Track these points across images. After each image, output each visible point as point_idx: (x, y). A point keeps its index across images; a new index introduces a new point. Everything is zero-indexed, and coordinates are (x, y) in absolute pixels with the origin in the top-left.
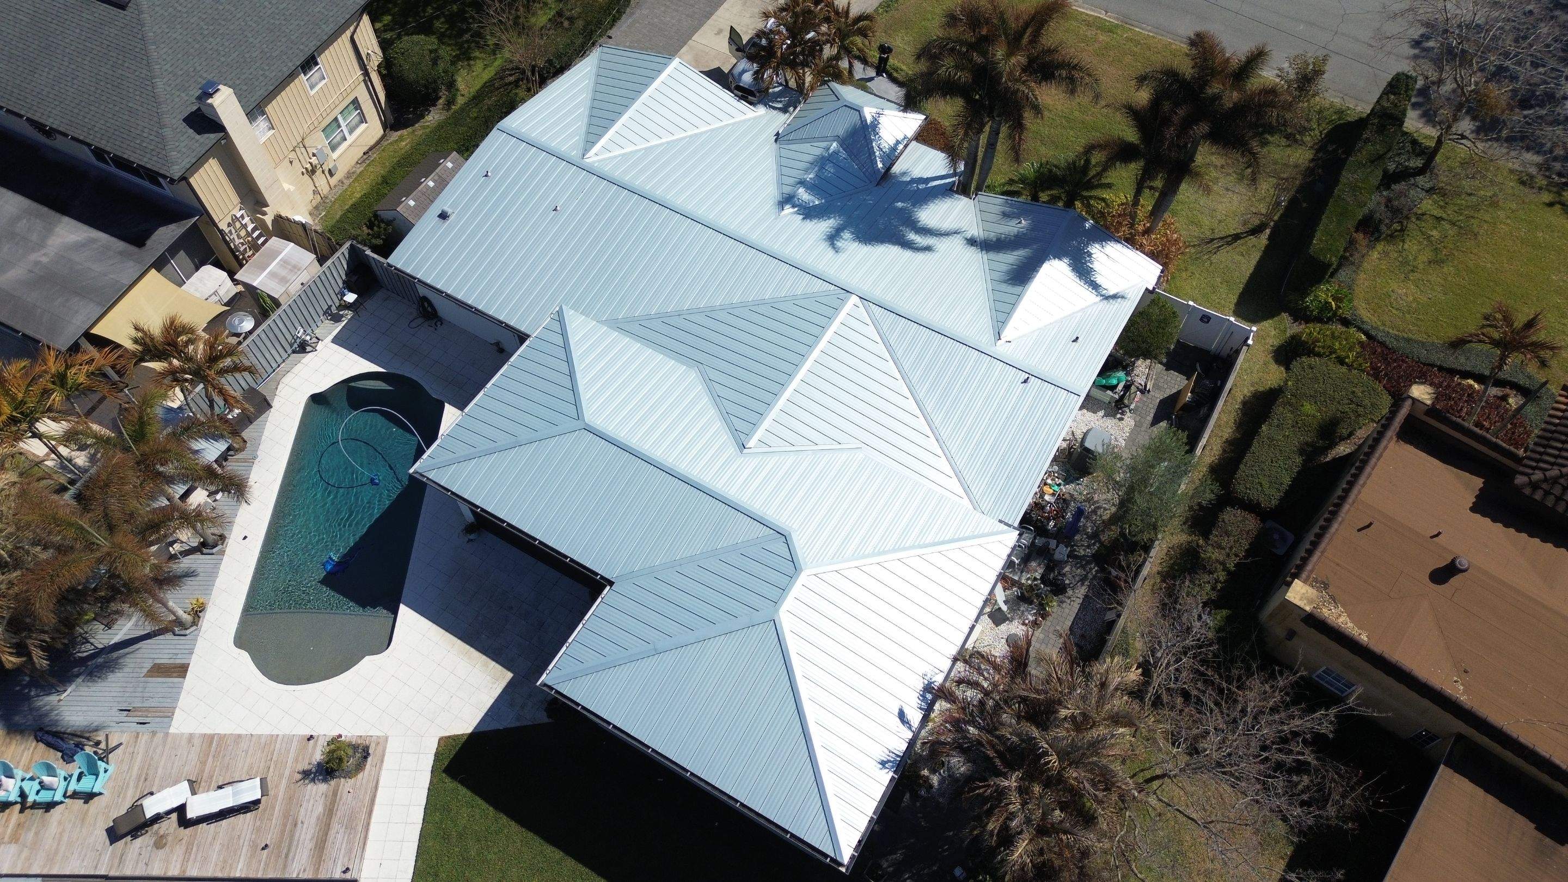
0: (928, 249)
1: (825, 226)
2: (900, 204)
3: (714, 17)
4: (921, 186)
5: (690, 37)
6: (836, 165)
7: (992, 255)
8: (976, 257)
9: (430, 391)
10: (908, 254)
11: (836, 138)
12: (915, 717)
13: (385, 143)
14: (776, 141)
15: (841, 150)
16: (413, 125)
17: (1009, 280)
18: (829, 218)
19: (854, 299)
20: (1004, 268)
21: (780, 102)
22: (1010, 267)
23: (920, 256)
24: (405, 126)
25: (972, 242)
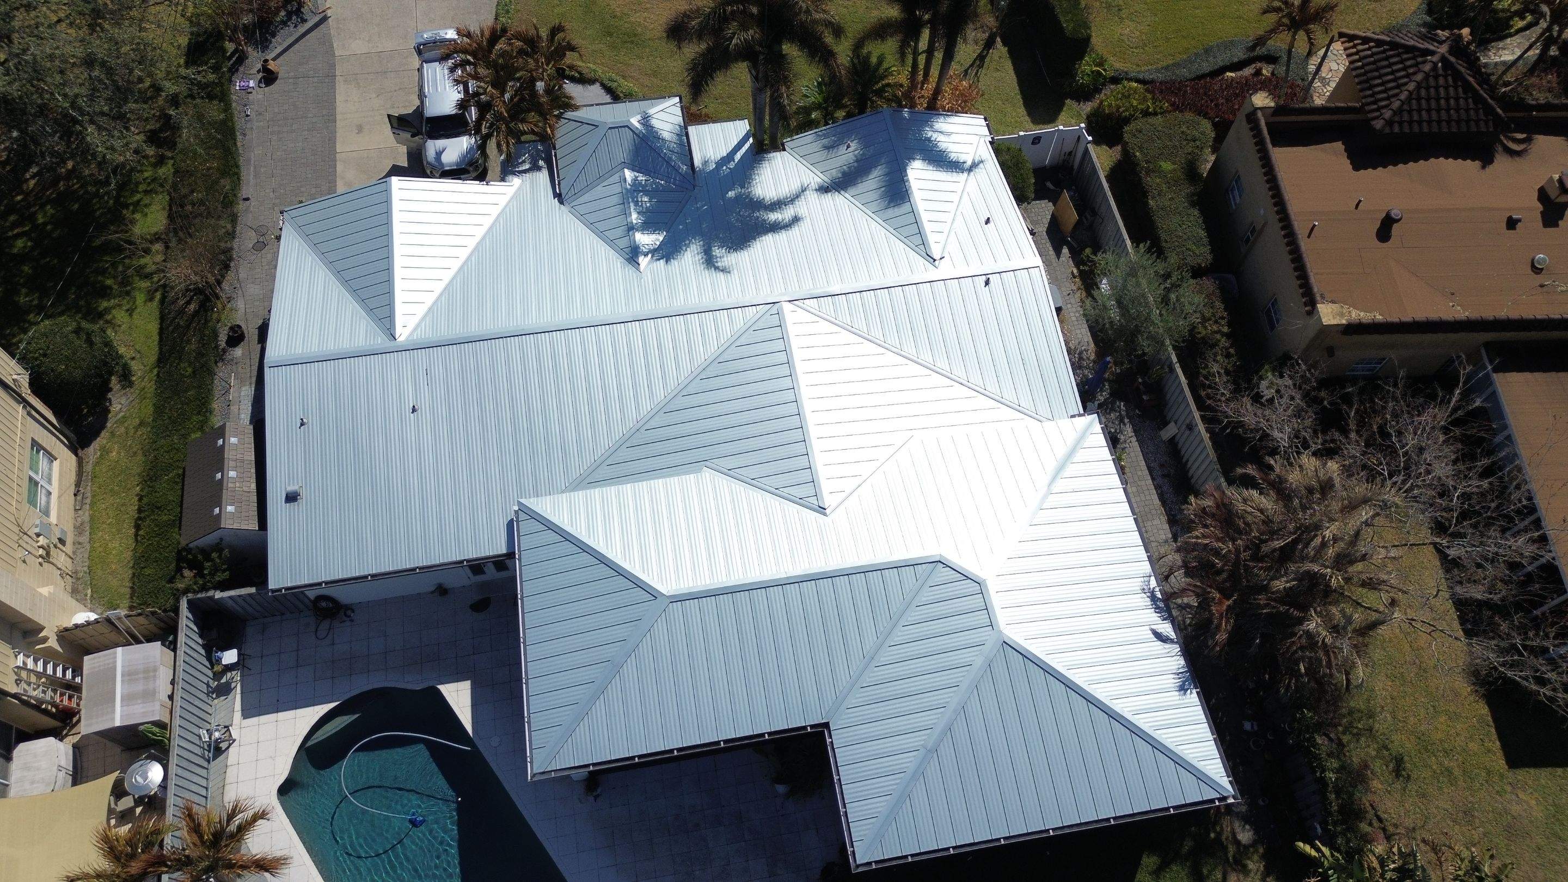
0: (796, 220)
1: (691, 257)
2: (731, 194)
3: (338, 117)
4: (732, 165)
5: (333, 151)
6: (646, 193)
7: (853, 190)
8: (839, 201)
9: (409, 687)
10: (782, 237)
11: (625, 165)
12: (1167, 628)
13: (88, 468)
14: (561, 202)
15: (637, 174)
16: (103, 427)
17: (889, 203)
18: (688, 246)
19: (787, 307)
20: (874, 195)
21: (524, 162)
22: (880, 192)
23: (795, 231)
24: (96, 434)
25: (824, 189)
